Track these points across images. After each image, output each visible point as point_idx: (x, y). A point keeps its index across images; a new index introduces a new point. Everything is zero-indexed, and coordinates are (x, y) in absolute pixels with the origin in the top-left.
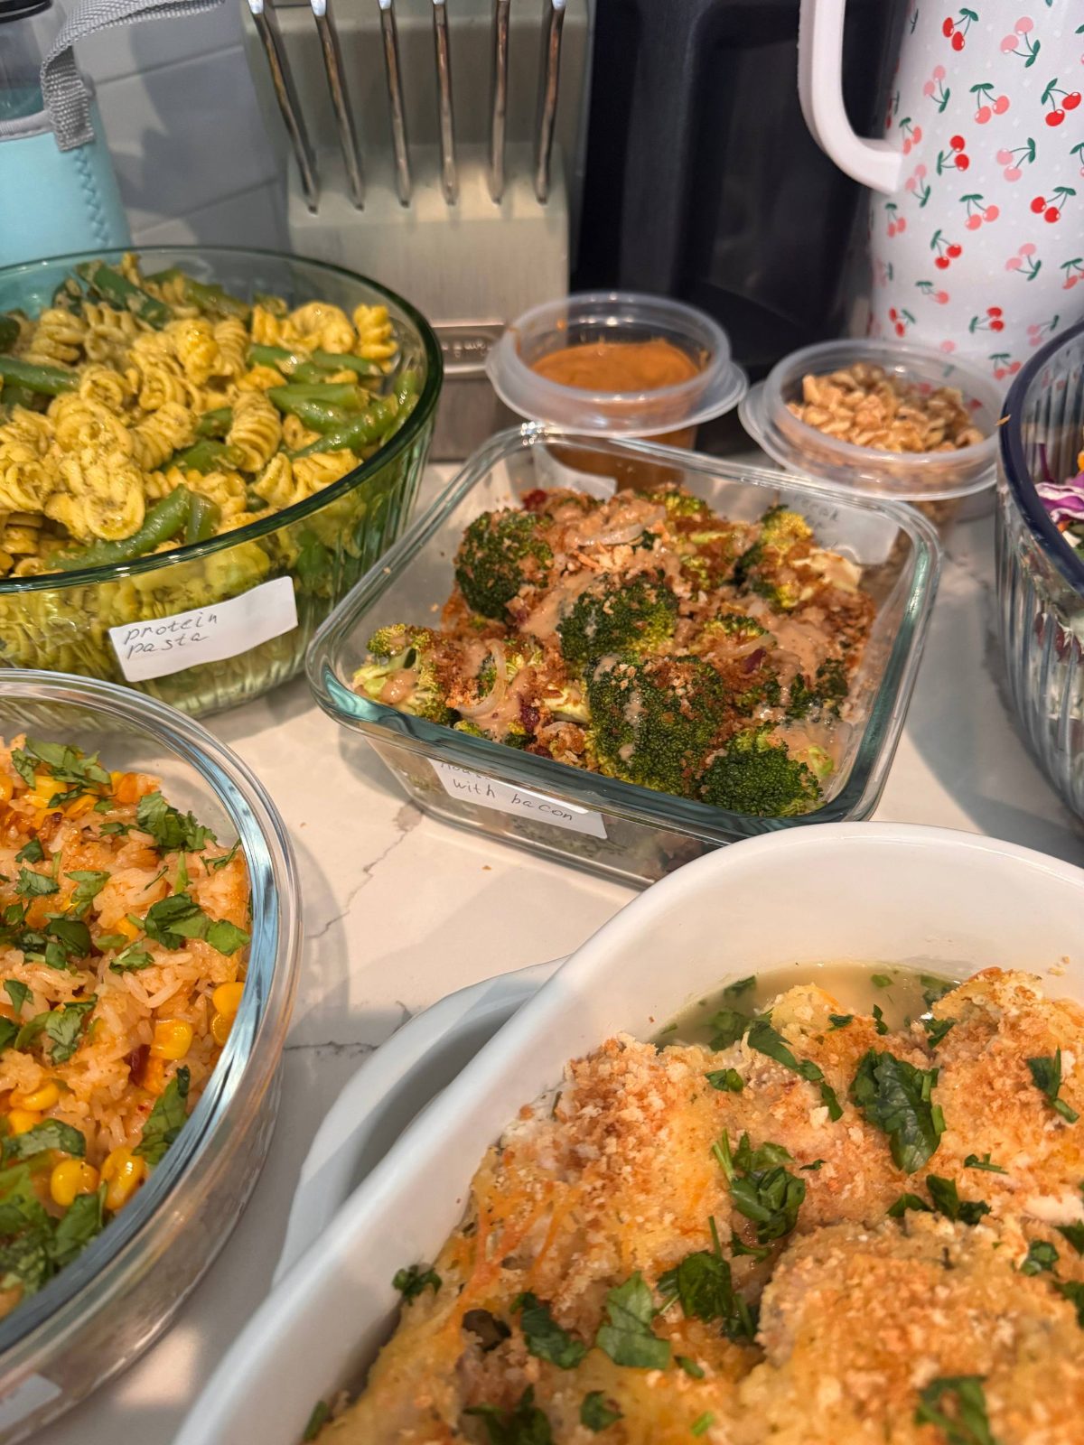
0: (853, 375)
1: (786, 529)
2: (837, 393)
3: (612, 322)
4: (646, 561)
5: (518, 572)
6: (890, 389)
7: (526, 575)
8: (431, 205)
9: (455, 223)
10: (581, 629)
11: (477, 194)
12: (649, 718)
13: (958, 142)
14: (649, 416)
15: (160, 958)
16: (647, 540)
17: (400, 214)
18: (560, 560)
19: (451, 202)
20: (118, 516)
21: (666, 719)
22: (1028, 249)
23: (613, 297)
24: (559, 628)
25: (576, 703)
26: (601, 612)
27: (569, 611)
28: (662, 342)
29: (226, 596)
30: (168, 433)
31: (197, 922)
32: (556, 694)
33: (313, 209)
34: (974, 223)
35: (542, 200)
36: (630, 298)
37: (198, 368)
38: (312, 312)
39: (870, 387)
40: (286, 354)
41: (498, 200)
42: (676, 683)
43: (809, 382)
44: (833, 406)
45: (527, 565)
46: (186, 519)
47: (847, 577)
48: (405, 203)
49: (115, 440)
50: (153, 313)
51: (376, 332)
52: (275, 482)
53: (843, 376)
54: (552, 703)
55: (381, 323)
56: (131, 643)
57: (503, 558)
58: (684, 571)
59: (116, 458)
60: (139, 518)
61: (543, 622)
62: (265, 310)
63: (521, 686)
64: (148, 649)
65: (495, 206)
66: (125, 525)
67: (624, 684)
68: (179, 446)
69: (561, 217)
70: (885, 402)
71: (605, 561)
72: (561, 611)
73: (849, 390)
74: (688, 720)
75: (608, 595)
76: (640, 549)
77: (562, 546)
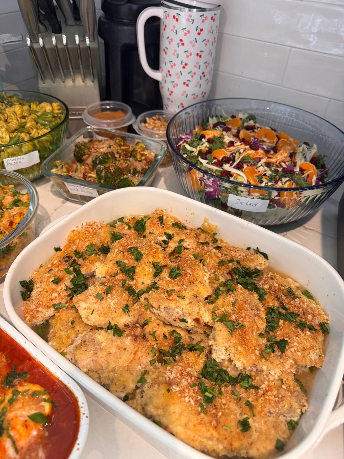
0: (156, 117)
1: (140, 146)
2: (153, 121)
3: (108, 107)
4: (110, 150)
5: (85, 153)
6: (163, 120)
7: (86, 153)
8: (69, 83)
9: (74, 86)
10: (96, 162)
11: (79, 80)
12: (106, 174)
13: (169, 71)
14: (115, 124)
15: (15, 208)
16: (110, 147)
17: (62, 84)
18: (93, 150)
19: (74, 82)
20: (5, 140)
21: (109, 175)
22: (184, 92)
23: (108, 102)
24: (92, 162)
25: (94, 174)
26: (100, 159)
27: (94, 159)
28: (120, 111)
29: (25, 154)
30: (14, 126)
31: (21, 203)
32: (90, 173)
33: (44, 83)
34: (174, 87)
35: (93, 82)
36: (111, 102)
37: (20, 114)
38: (43, 104)
39: (159, 119)
40: (38, 112)
41: (83, 82)
42: (111, 169)
43: (147, 119)
44: (151, 123)
45: (86, 151)
46: (18, 140)
47: (152, 155)
48: (64, 82)
49: (3, 126)
50: (10, 104)
51: (57, 108)
52: (35, 134)
53: (154, 118)
54: (90, 175)
55: (58, 106)
56: (8, 162)
57: (82, 150)
58: (118, 153)
59: (4, 129)
60: (8, 140)
61: (89, 161)
62: (33, 103)
63: (83, 171)
64: (11, 164)
65: (83, 83)
66: (6, 141)
67: (102, 169)
68: (16, 128)
69: (97, 85)
70: (162, 123)
71: (102, 150)
72: (92, 159)
73: (155, 120)
74: (113, 175)
75: (101, 155)
76: (109, 148)
77: (93, 147)
